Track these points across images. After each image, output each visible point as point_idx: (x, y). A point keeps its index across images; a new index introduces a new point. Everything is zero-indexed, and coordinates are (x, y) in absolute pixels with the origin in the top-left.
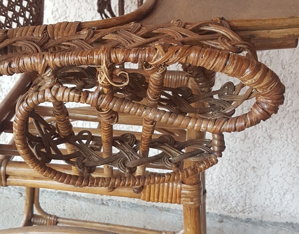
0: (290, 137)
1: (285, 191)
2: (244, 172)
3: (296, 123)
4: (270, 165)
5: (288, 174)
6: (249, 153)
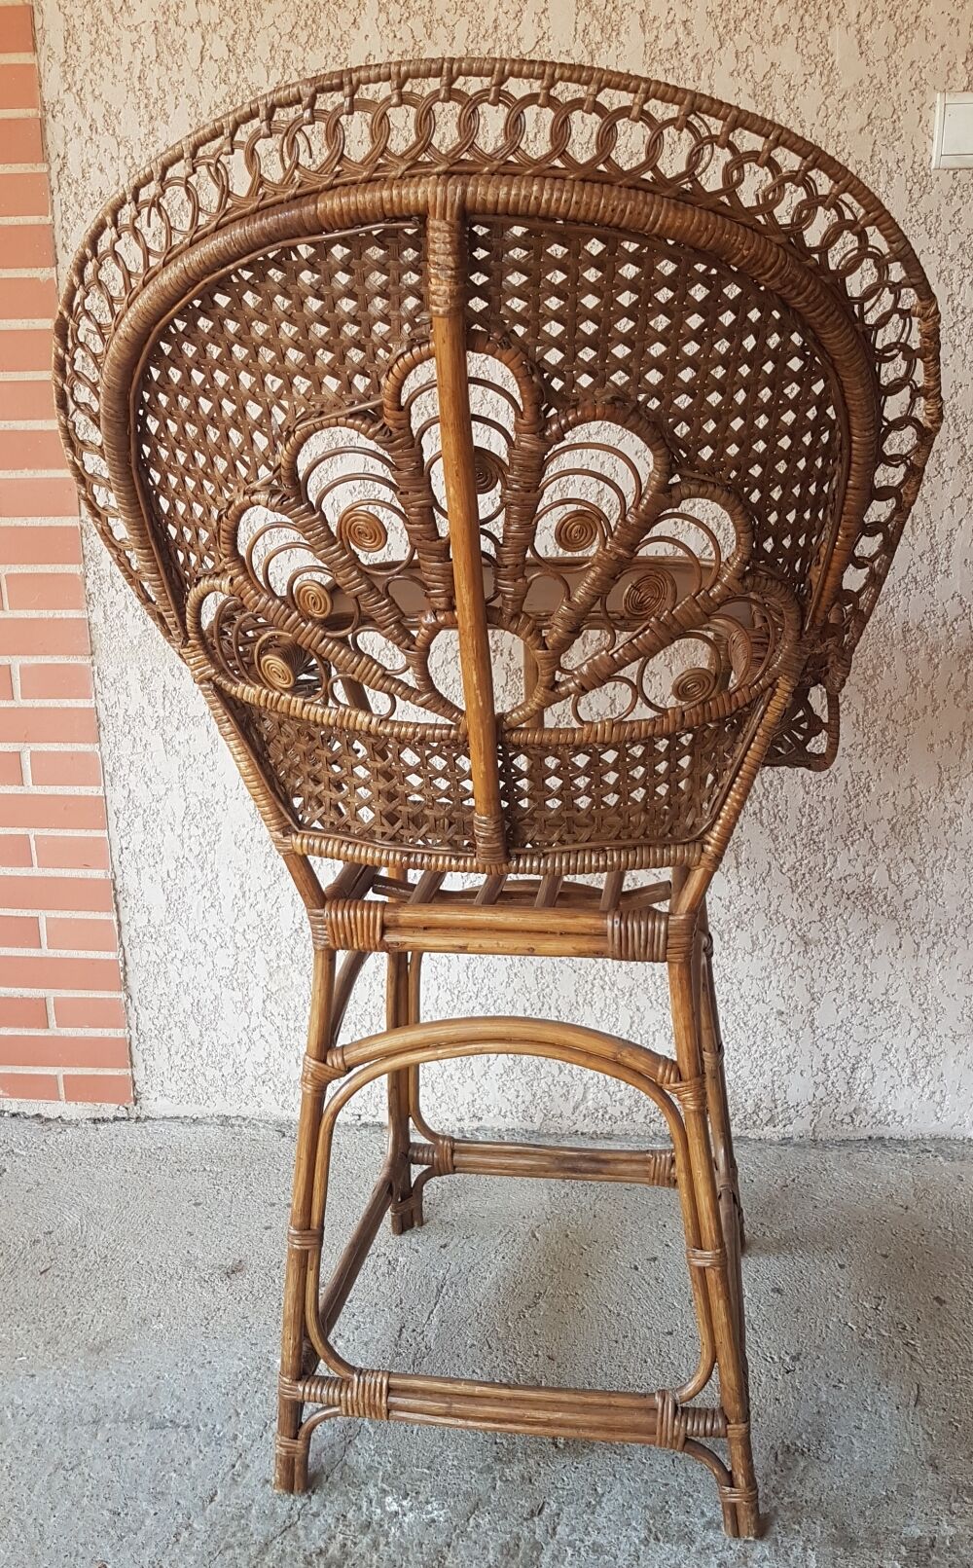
0: (842, 934)
1: (853, 1061)
4: (813, 1004)
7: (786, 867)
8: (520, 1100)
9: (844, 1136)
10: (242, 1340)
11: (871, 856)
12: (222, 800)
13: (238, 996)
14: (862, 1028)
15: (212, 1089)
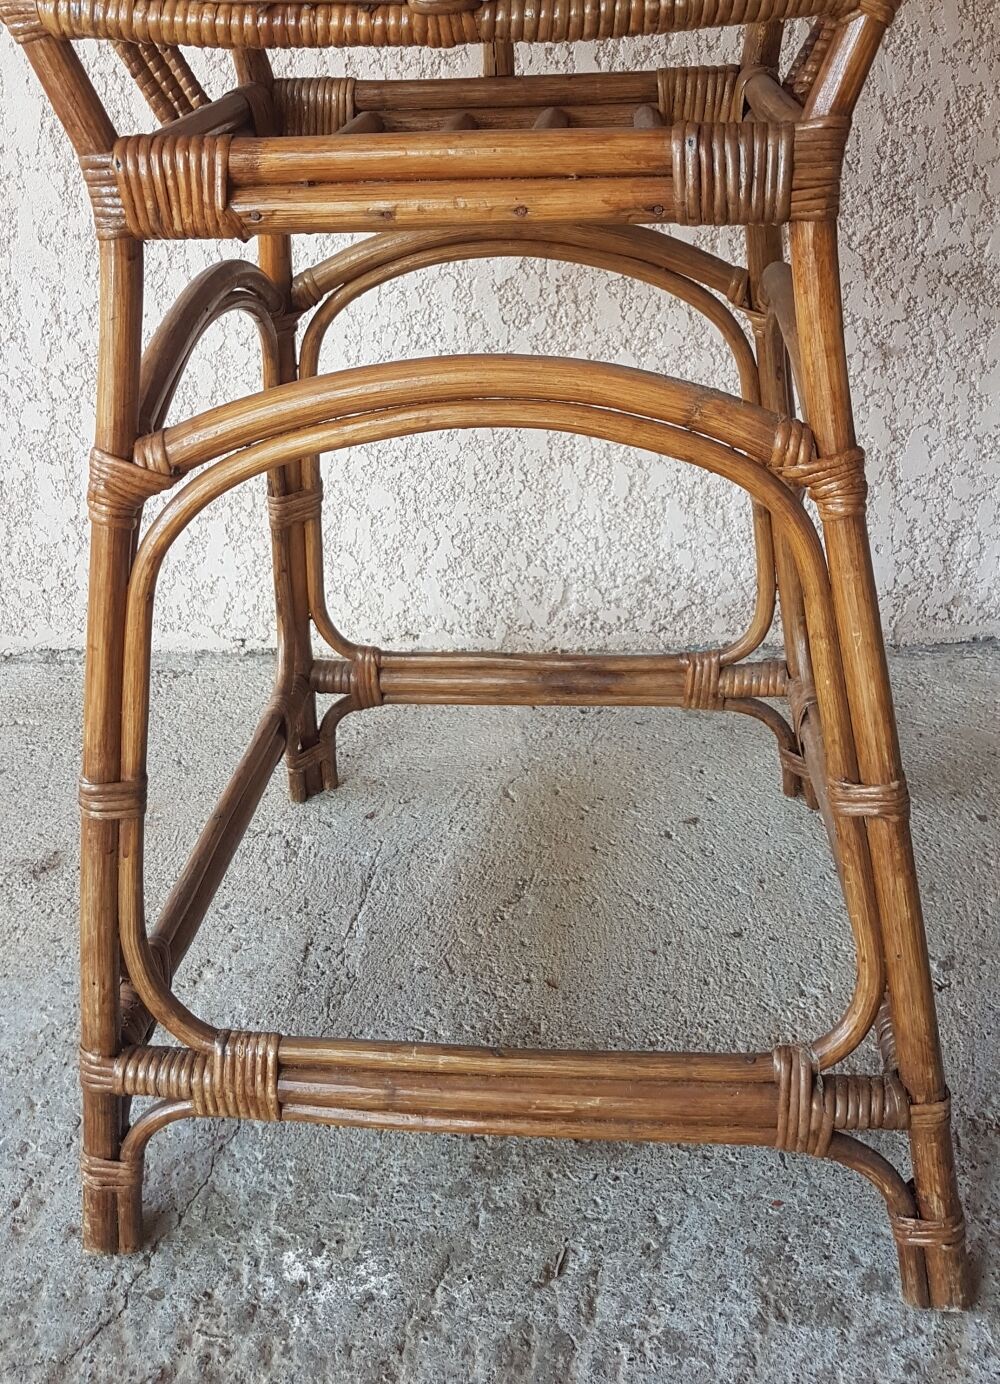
4: (895, 446)
5: (952, 468)
7: (856, 240)
8: (472, 606)
9: (938, 638)
10: (48, 978)
11: (983, 216)
12: (15, 173)
13: (58, 471)
14: (965, 479)
15: (29, 612)
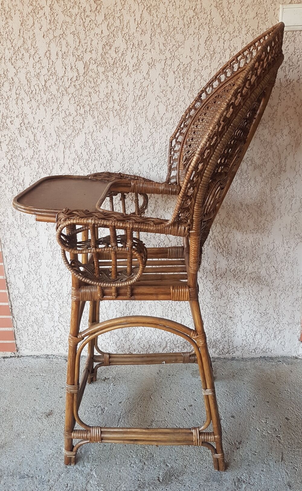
1: (255, 332)
2: (224, 322)
3: (253, 281)
4: (241, 314)
5: (255, 319)
6: (226, 307)
7: (232, 270)
8: (145, 347)
9: (253, 356)
11: (260, 266)
12: (42, 252)
13: (50, 316)
14: (258, 322)
15: (43, 346)
